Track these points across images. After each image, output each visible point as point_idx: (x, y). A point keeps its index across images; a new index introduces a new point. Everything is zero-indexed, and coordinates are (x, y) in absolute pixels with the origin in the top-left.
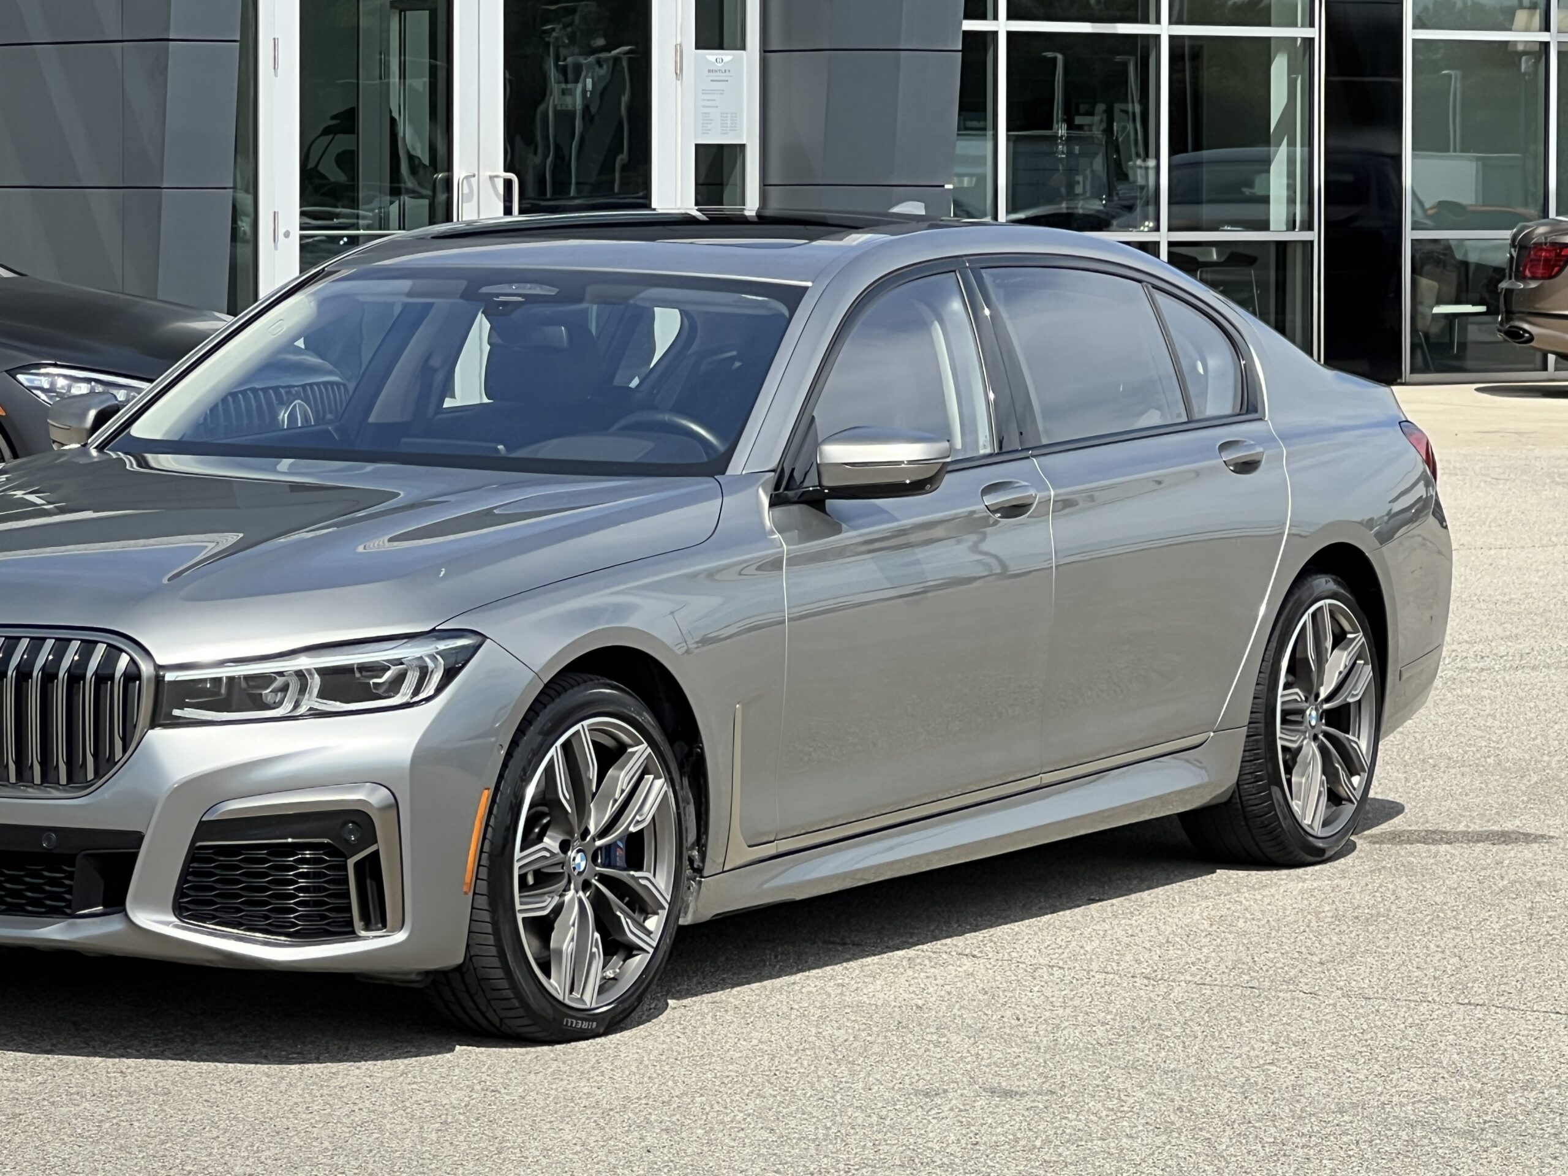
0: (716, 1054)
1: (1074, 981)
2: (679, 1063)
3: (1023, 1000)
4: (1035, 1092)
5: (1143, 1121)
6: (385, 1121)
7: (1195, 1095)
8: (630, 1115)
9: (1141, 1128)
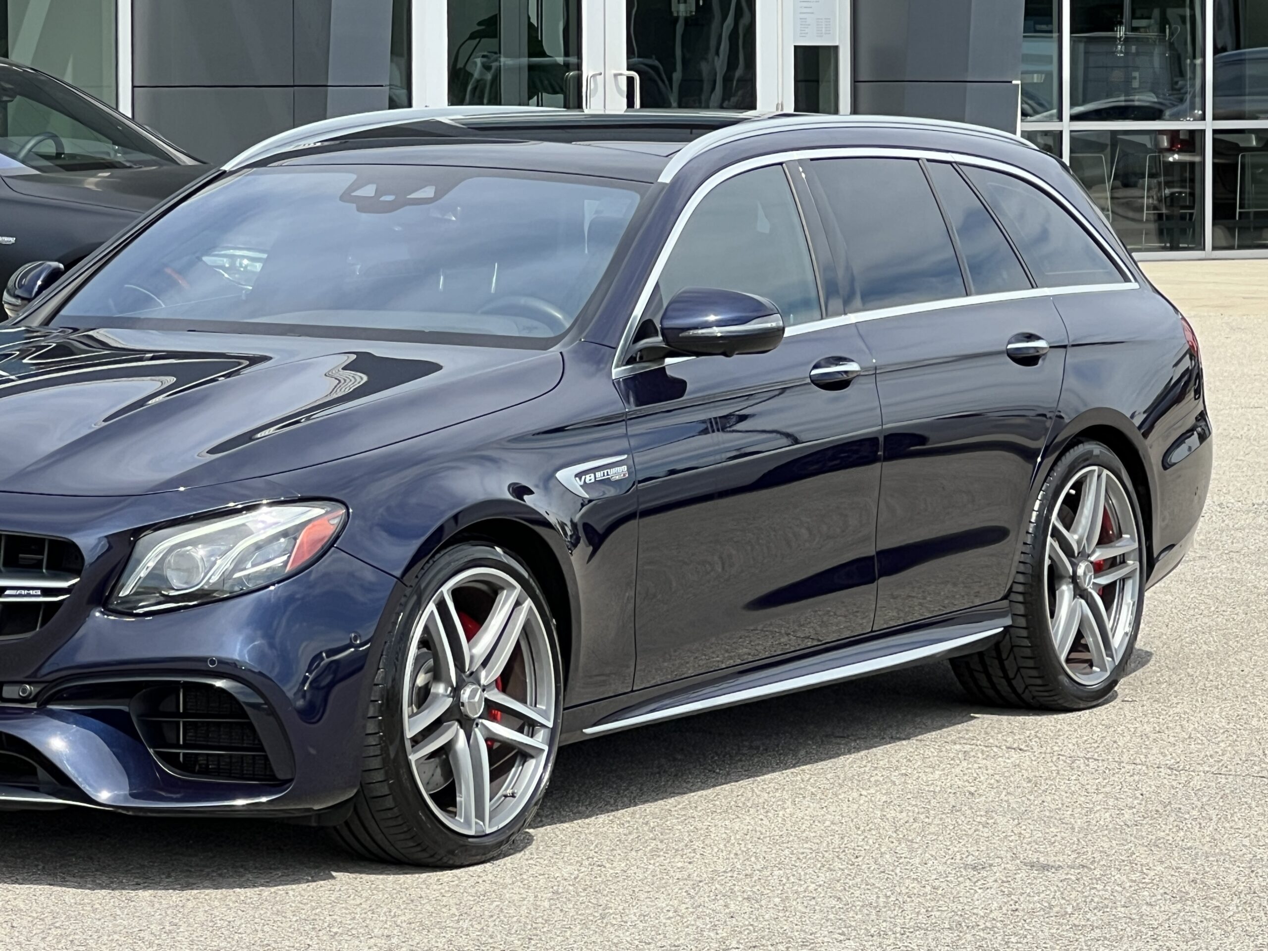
0: (793, 834)
1: (1107, 771)
2: (761, 841)
3: (1062, 787)
4: (1068, 867)
5: (1162, 891)
6: (505, 891)
7: (1207, 869)
8: (718, 886)
9: (1160, 897)
